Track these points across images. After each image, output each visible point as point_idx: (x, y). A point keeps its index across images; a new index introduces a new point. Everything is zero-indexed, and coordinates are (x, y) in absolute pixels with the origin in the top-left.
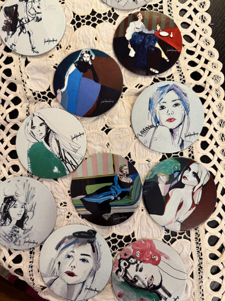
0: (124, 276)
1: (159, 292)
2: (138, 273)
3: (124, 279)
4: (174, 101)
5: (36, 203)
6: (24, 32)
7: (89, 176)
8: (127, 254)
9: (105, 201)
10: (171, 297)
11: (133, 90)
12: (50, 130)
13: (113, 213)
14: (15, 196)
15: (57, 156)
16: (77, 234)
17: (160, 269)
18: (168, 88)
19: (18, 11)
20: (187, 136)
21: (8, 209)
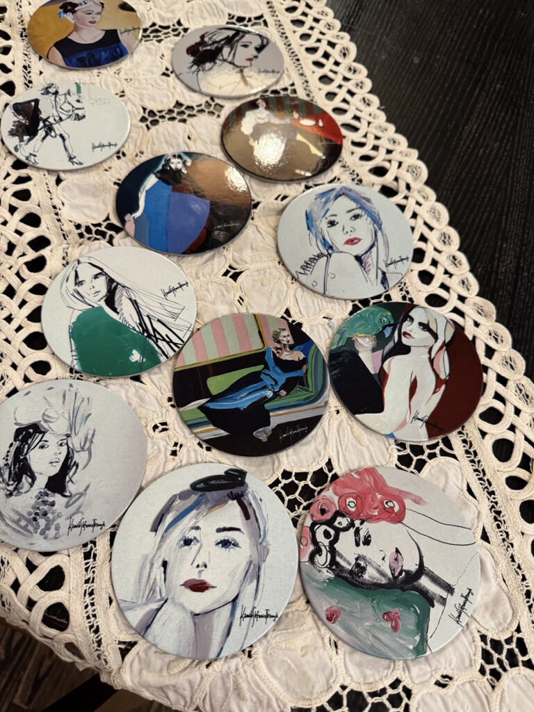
0: (330, 564)
1: (422, 586)
2: (363, 550)
3: (333, 570)
4: (349, 211)
5: (94, 431)
6: (51, 136)
7: (210, 359)
8: (326, 509)
9: (253, 403)
10: (455, 594)
11: (272, 204)
12: (115, 284)
13: (276, 425)
14: (42, 423)
15: (135, 330)
16: (202, 485)
17: (410, 531)
18: (334, 193)
19: (40, 107)
20: (390, 264)
21: (26, 454)
